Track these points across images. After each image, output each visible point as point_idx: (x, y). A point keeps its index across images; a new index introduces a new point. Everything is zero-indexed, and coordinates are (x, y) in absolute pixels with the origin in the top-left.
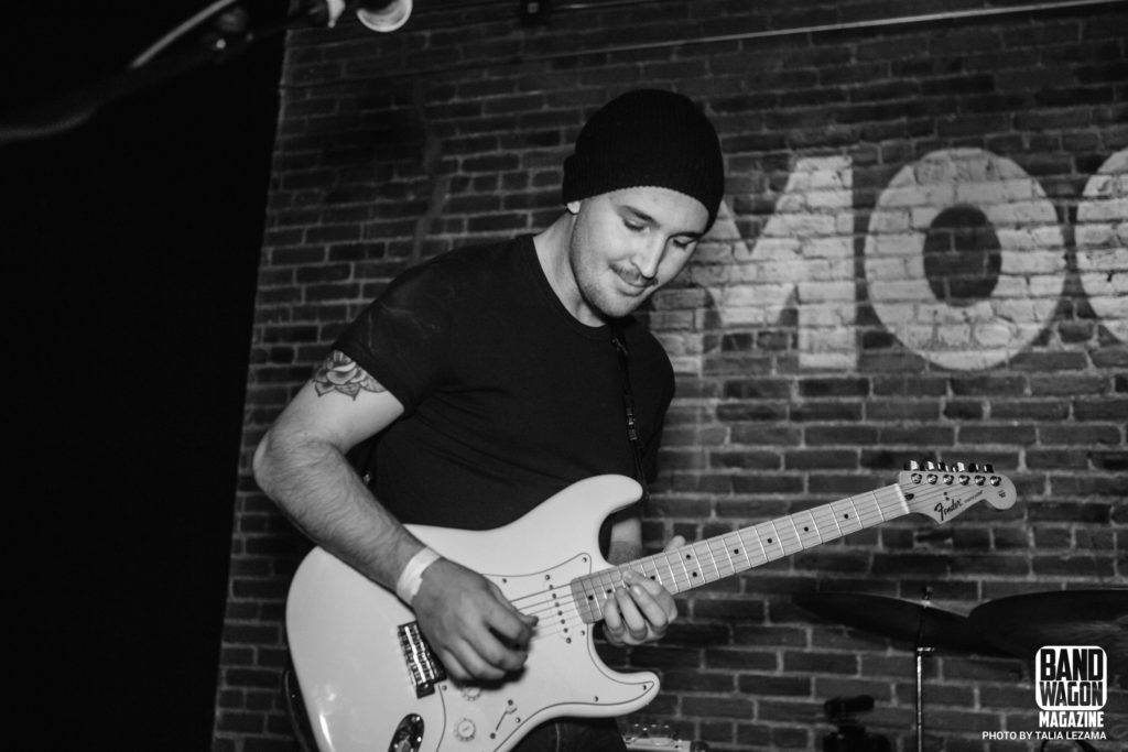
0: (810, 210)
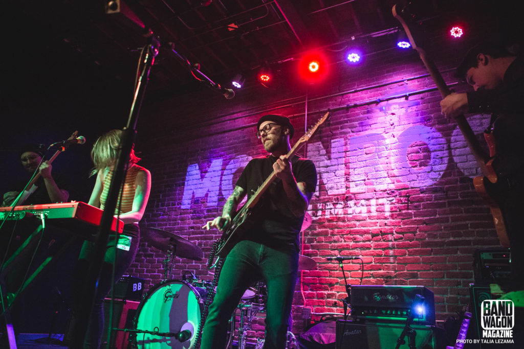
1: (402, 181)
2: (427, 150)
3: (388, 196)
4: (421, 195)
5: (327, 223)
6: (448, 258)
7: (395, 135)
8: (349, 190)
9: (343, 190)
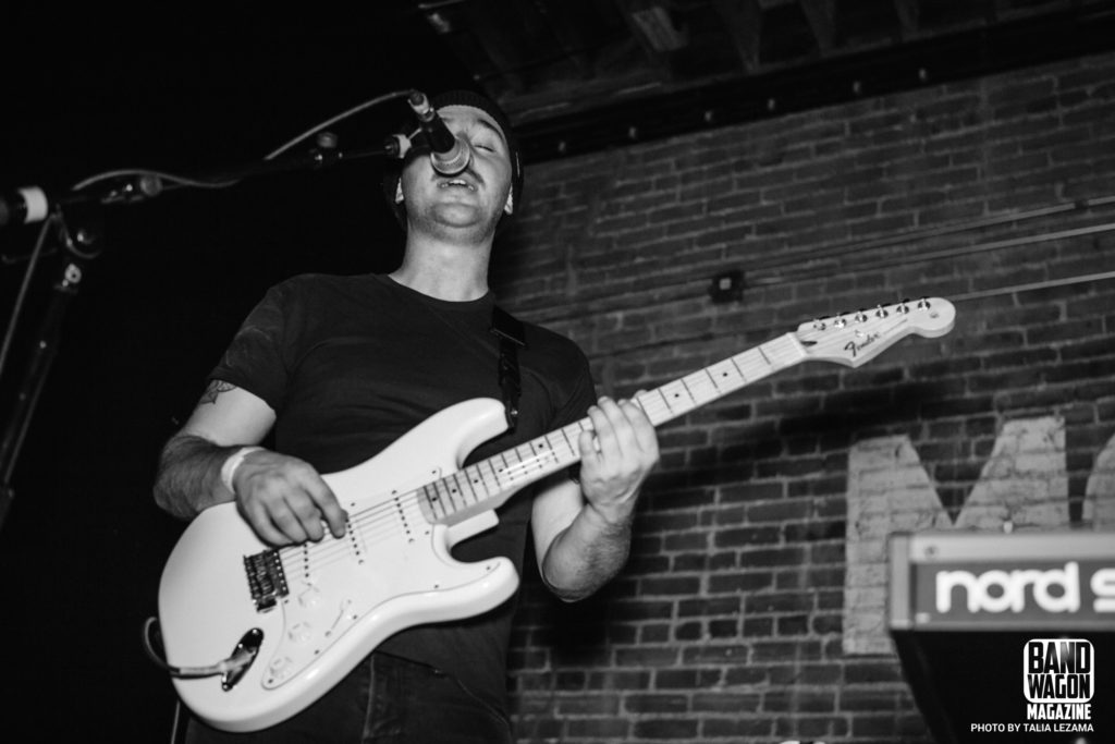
0: (1019, 475)
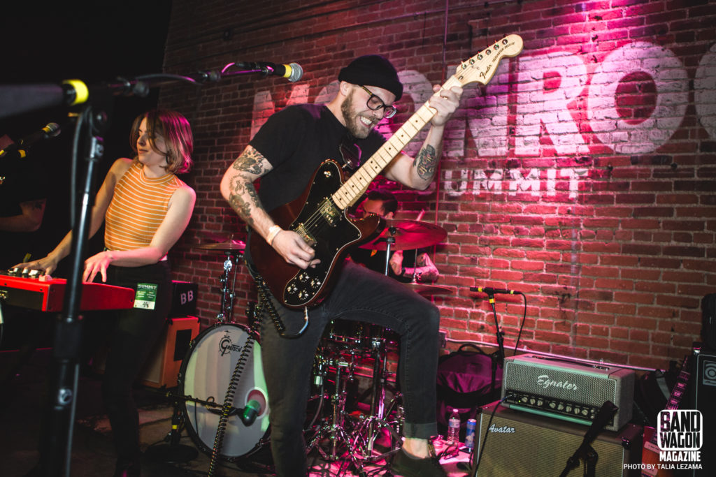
1: (603, 141)
2: (651, 88)
3: (576, 164)
4: (632, 167)
5: (475, 202)
6: (662, 274)
7: (597, 58)
8: (513, 151)
9: (504, 150)
